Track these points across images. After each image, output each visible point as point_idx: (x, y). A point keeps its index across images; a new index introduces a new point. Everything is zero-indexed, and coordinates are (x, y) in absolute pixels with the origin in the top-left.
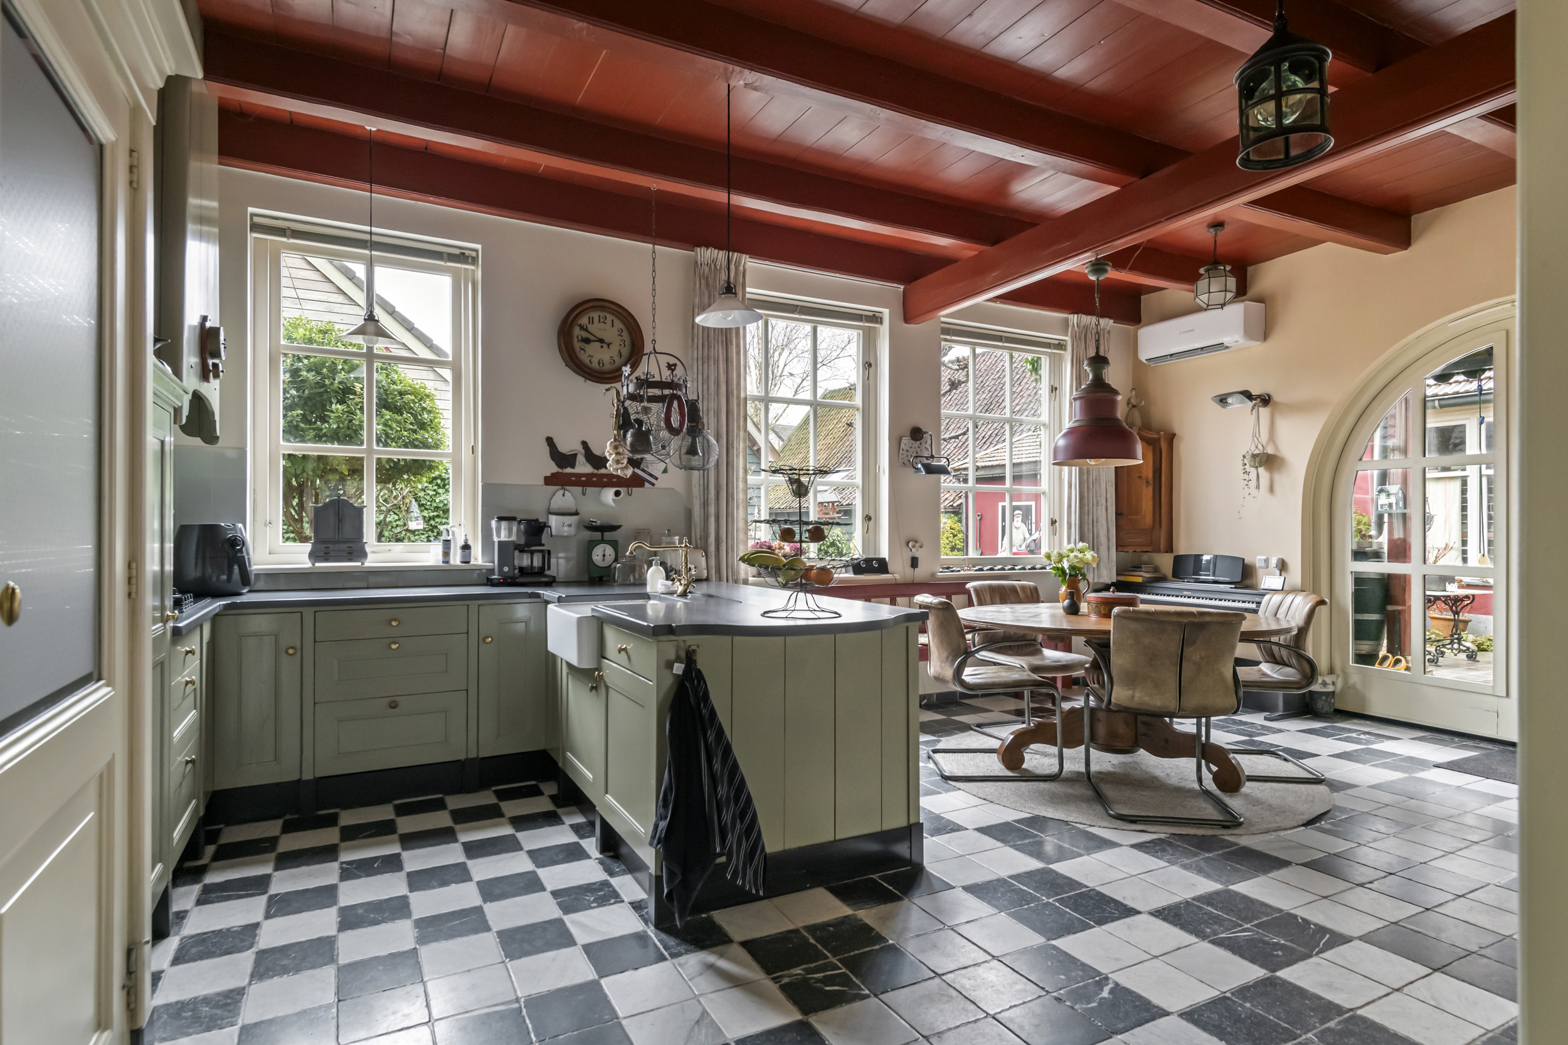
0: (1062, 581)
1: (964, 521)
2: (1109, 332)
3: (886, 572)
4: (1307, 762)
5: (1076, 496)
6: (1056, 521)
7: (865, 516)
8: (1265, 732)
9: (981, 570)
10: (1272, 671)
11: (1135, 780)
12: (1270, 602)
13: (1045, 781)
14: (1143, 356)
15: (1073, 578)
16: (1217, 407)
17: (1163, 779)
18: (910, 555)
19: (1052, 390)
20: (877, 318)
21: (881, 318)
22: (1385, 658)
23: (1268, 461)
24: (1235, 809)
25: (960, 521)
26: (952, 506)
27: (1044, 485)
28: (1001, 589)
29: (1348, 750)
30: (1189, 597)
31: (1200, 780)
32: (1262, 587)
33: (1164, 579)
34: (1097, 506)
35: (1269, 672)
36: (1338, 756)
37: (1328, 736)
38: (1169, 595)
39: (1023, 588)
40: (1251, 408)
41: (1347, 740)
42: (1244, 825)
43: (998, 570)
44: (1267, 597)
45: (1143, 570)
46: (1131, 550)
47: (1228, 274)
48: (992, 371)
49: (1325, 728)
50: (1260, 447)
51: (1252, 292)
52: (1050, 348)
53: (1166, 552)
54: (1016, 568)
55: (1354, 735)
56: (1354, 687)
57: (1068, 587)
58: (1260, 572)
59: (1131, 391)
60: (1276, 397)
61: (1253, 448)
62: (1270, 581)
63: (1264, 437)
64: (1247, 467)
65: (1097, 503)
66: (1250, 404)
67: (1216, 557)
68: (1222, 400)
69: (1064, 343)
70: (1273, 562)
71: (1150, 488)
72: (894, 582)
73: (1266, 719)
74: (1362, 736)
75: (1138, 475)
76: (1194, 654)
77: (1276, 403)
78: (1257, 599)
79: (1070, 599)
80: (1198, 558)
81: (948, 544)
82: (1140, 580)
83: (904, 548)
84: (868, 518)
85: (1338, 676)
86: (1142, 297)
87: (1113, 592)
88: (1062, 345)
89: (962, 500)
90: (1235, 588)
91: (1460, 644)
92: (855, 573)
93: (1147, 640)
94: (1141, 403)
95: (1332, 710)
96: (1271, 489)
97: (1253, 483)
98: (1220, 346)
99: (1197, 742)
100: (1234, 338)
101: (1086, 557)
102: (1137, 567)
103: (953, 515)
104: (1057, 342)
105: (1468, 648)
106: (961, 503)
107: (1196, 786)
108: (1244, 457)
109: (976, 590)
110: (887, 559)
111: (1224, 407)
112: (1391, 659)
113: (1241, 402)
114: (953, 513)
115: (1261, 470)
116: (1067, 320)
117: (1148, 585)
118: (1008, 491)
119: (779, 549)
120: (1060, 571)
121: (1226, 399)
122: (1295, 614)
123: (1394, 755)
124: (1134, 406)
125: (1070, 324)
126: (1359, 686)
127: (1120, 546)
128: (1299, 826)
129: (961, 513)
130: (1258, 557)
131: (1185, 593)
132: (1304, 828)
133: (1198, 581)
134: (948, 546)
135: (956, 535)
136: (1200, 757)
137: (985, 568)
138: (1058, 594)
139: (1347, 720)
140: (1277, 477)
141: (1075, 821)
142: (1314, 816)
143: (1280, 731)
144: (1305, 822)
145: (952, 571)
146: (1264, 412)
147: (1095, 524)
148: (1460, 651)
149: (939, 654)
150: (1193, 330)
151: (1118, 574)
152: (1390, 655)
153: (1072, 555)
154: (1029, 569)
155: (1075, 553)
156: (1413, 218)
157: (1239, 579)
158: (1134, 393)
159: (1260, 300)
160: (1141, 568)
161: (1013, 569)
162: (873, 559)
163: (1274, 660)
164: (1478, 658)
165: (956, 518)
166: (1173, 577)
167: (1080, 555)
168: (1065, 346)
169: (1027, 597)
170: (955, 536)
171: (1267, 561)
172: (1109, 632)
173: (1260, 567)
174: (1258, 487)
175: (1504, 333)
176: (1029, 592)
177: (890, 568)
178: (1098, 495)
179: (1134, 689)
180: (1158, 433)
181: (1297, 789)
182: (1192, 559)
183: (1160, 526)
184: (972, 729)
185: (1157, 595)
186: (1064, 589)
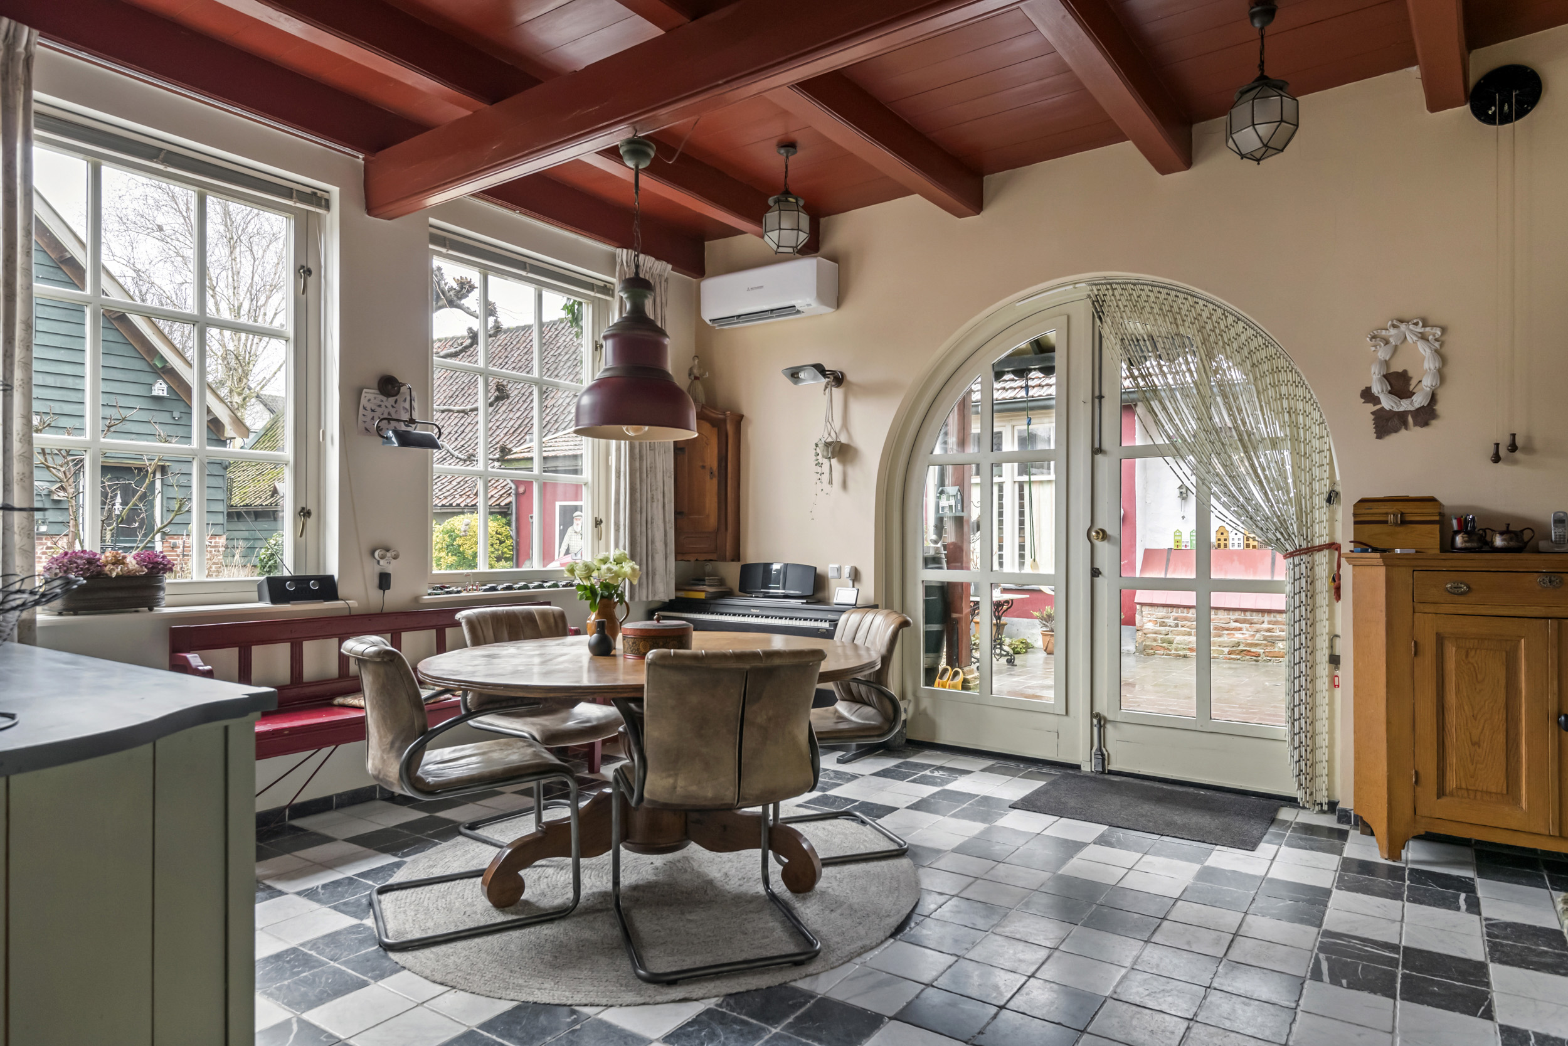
0: (591, 606)
1: (514, 524)
2: (666, 280)
3: (335, 597)
4: (885, 822)
5: (625, 488)
6: (601, 521)
7: (299, 509)
8: (839, 782)
9: (493, 589)
10: (849, 712)
11: (682, 892)
12: (848, 621)
13: (551, 921)
14: (708, 315)
15: (605, 600)
16: (787, 382)
17: (719, 884)
18: (377, 569)
19: (597, 348)
20: (320, 198)
21: (327, 201)
22: (945, 671)
23: (841, 451)
24: (808, 928)
25: (509, 524)
26: (499, 505)
27: (587, 474)
28: (511, 617)
29: (925, 796)
30: (757, 616)
31: (766, 880)
32: (835, 601)
33: (729, 594)
34: (653, 502)
35: (846, 714)
36: (915, 807)
37: (902, 777)
38: (734, 615)
39: (544, 615)
40: (823, 387)
41: (923, 781)
42: (821, 954)
43: (519, 588)
44: (844, 617)
45: (707, 583)
46: (692, 558)
47: (800, 209)
48: (552, 346)
49: (898, 766)
50: (833, 434)
51: (825, 248)
52: (593, 290)
53: (733, 560)
54: (545, 585)
55: (928, 772)
56: (924, 713)
57: (600, 614)
58: (833, 583)
59: (693, 359)
60: (850, 377)
61: (826, 435)
62: (843, 594)
63: (837, 423)
64: (820, 457)
65: (652, 498)
66: (824, 381)
67: (786, 566)
68: (794, 374)
69: (612, 286)
70: (846, 571)
71: (715, 481)
72: (347, 613)
73: (839, 761)
74: (936, 774)
75: (701, 464)
76: (759, 715)
77: (850, 383)
78: (830, 616)
79: (598, 632)
80: (767, 566)
81: (492, 552)
82: (702, 596)
83: (367, 559)
84: (304, 513)
85: (910, 701)
86: (706, 243)
87: (658, 620)
88: (609, 289)
89: (512, 499)
90: (807, 603)
91: (1001, 649)
92: (274, 600)
93: (694, 699)
94: (705, 374)
95: (904, 742)
96: (844, 485)
97: (826, 477)
98: (791, 310)
99: (763, 827)
100: (807, 301)
101: (623, 570)
102: (699, 580)
103: (499, 517)
104: (602, 284)
105: (1008, 653)
106: (511, 502)
107: (760, 889)
108: (817, 445)
109: (470, 622)
110: (336, 577)
111: (796, 383)
112: (950, 673)
113: (814, 378)
114: (500, 513)
115: (834, 461)
116: (613, 256)
117: (712, 601)
118: (537, 480)
119: (113, 564)
120: (588, 591)
121: (798, 373)
122: (875, 638)
123: (971, 796)
124: (696, 378)
125: (619, 260)
126: (930, 711)
127: (680, 553)
128: (886, 939)
129: (511, 514)
130: (831, 566)
131: (754, 611)
132: (892, 940)
133: (767, 596)
134: (492, 556)
135: (504, 542)
136: (767, 846)
137: (500, 587)
138: (586, 625)
139: (919, 752)
140: (850, 471)
141: (584, 1001)
142: (904, 917)
143: (854, 777)
144: (893, 930)
145: (448, 593)
146: (838, 393)
147: (649, 526)
148: (1001, 655)
149: (380, 737)
150: (761, 287)
151: (677, 589)
152: (949, 667)
153: (604, 567)
154: (564, 586)
155: (608, 565)
156: (985, 178)
157: (810, 593)
158: (696, 361)
159: (833, 258)
160: (704, 580)
161: (541, 586)
162: (307, 579)
163: (853, 698)
164: (1016, 663)
165: (504, 521)
166: (740, 591)
167: (615, 568)
168: (613, 291)
169: (549, 627)
170: (501, 542)
171: (839, 570)
172: (643, 686)
173: (833, 578)
174: (831, 482)
175: (1065, 317)
176: (552, 620)
177: (341, 591)
178: (654, 488)
179: (676, 775)
180: (724, 413)
181: (879, 869)
182: (761, 570)
183: (726, 529)
184: (461, 834)
185: (722, 614)
186: (593, 616)
